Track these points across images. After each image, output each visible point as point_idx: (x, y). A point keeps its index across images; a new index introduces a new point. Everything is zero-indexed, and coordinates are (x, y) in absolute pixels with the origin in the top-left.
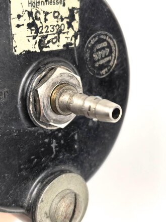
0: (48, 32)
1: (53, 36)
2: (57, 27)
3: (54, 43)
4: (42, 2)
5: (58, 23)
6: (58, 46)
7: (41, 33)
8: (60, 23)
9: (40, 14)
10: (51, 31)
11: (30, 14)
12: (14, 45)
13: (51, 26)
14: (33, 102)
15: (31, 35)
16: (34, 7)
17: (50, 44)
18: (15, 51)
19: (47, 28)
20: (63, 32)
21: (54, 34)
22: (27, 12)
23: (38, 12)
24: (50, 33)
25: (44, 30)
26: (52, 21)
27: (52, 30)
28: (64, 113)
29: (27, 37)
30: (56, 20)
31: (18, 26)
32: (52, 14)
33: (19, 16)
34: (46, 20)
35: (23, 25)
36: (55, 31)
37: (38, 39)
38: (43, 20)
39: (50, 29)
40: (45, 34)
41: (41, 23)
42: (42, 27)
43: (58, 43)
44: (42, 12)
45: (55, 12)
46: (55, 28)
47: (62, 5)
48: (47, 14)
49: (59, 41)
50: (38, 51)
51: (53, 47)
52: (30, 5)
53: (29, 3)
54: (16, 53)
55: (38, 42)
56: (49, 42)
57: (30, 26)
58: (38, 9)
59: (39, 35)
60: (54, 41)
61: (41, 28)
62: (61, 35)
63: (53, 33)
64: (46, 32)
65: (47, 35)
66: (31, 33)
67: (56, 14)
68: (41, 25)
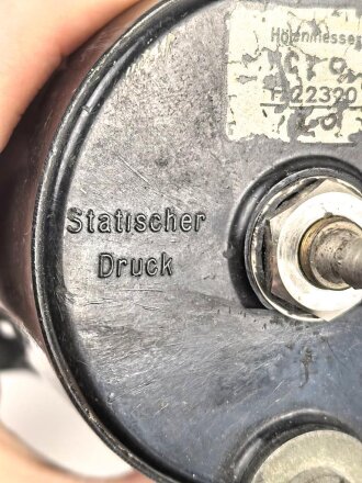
0: (315, 101)
1: (326, 112)
2: (338, 94)
3: (327, 128)
4: (304, 34)
5: (341, 85)
6: (336, 135)
7: (296, 100)
8: (345, 85)
9: (297, 58)
10: (322, 100)
11: (274, 56)
12: (230, 118)
13: (321, 89)
14: (260, 249)
15: (270, 102)
16: (285, 43)
17: (318, 129)
18: (232, 132)
19: (311, 92)
20: (351, 105)
21: (329, 108)
22: (265, 53)
23: (292, 54)
24: (319, 103)
25: (305, 96)
26: (325, 78)
27: (325, 98)
28: (330, 285)
29: (262, 105)
30: (337, 76)
31: (242, 79)
32: (327, 64)
33: (248, 59)
34: (311, 74)
35: (255, 78)
36: (333, 101)
37: (288, 113)
38: (303, 73)
39: (320, 94)
40: (305, 104)
41: (299, 79)
42: (300, 87)
43: (336, 129)
44: (302, 57)
45: (334, 60)
46: (331, 93)
47: (353, 46)
48: (313, 59)
49: (340, 126)
50: (287, 139)
51: (323, 136)
52: (275, 37)
53: (274, 34)
54: (231, 138)
55: (287, 118)
56: (314, 123)
57: (269, 84)
58: (293, 49)
59: (291, 104)
60: (328, 122)
61: (297, 91)
62: (346, 113)
63: (326, 104)
64: (310, 100)
65: (313, 107)
66: (273, 98)
67: (338, 65)
68: (298, 83)
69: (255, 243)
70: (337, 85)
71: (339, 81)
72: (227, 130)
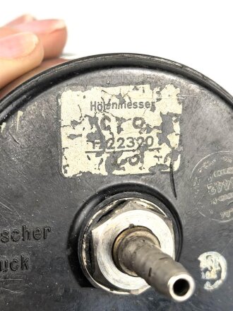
0: (124, 147)
1: (132, 154)
2: (140, 141)
3: (133, 164)
4: (113, 104)
5: (142, 135)
6: (140, 168)
7: (111, 147)
8: (145, 135)
9: (109, 120)
10: (128, 146)
11: (93, 121)
12: (64, 163)
13: (128, 139)
15: (93, 150)
16: (100, 111)
17: (127, 165)
18: (66, 172)
19: (121, 141)
20: (150, 148)
21: (134, 151)
22: (87, 119)
23: (106, 118)
24: (127, 148)
25: (116, 144)
26: (129, 131)
27: (131, 144)
29: (86, 152)
30: (139, 130)
31: (72, 137)
32: (131, 122)
33: (74, 123)
34: (120, 130)
35: (81, 135)
36: (136, 146)
37: (105, 156)
38: (114, 130)
39: (127, 142)
40: (116, 150)
41: (111, 133)
42: (113, 139)
43: (140, 164)
44: (113, 119)
45: (136, 119)
46: (135, 141)
47: (149, 109)
48: (120, 120)
49: (142, 162)
50: (105, 173)
51: (130, 169)
52: (93, 108)
53: (92, 106)
54: (66, 175)
55: (105, 160)
56: (124, 161)
57: (90, 138)
58: (106, 114)
59: (107, 150)
60: (134, 160)
61: (111, 141)
62: (146, 153)
63: (132, 149)
64: (120, 147)
65: (123, 151)
66: (94, 148)
67: (138, 123)
68: (111, 136)
69: (84, 246)
70: (139, 135)
71: (140, 133)
72: (63, 171)
